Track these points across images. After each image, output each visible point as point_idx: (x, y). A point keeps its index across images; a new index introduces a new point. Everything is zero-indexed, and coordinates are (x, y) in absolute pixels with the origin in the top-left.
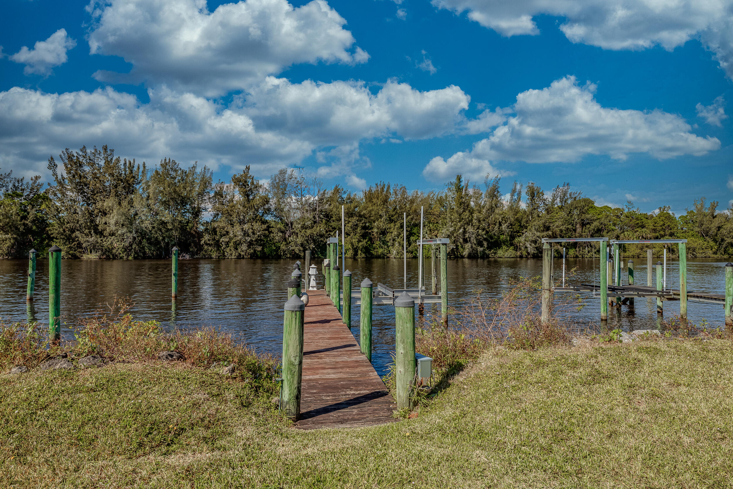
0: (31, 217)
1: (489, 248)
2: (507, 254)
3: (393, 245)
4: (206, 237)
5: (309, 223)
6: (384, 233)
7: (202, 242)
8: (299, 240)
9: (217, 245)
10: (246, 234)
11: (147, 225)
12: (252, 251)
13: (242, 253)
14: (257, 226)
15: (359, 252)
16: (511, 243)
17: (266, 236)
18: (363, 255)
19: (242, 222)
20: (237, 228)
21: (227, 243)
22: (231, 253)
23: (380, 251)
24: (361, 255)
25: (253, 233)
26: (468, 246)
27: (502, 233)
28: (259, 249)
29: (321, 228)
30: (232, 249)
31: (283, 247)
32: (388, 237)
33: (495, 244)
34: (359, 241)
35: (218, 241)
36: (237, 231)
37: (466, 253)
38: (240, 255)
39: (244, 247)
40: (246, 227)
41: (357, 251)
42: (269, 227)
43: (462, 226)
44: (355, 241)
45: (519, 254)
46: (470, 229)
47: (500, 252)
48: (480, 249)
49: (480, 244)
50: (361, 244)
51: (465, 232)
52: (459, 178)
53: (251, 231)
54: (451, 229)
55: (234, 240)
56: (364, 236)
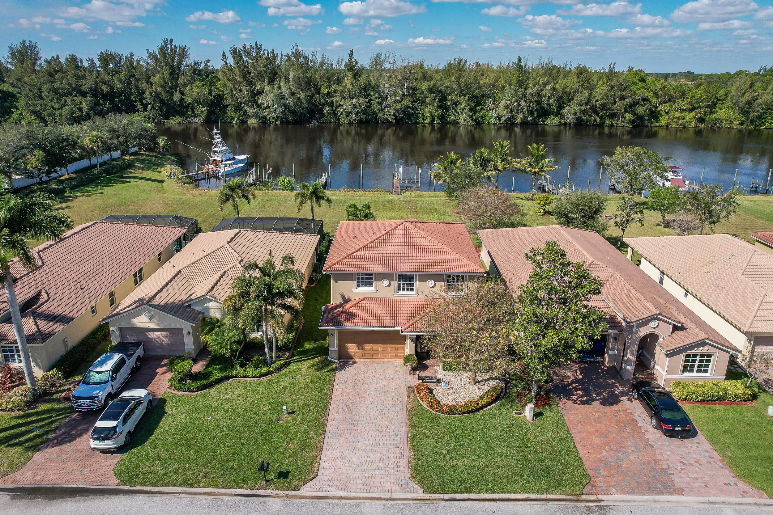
0: (213, 94)
1: (539, 116)
2: (553, 122)
3: (462, 114)
4: (327, 108)
5: (398, 98)
6: (456, 103)
7: (325, 112)
8: (392, 111)
9: (334, 112)
10: (354, 105)
11: (290, 101)
12: (359, 118)
13: (352, 120)
14: (362, 100)
15: (436, 119)
16: (558, 114)
17: (369, 107)
18: (439, 121)
19: (351, 98)
20: (348, 102)
21: (341, 113)
22: (344, 120)
23: (453, 117)
24: (437, 121)
25: (360, 106)
26: (521, 115)
27: (549, 105)
28: (364, 117)
29: (407, 102)
30: (345, 116)
31: (380, 115)
32: (459, 108)
33: (545, 113)
34: (437, 111)
35: (335, 110)
36: (348, 104)
37: (518, 121)
38: (350, 121)
39: (353, 116)
40: (355, 101)
41: (435, 118)
42: (370, 100)
43: (516, 100)
44: (433, 110)
45: (563, 121)
46: (523, 103)
47: (548, 121)
48: (530, 118)
49: (531, 113)
50: (437, 113)
51: (519, 105)
52: (520, 59)
53: (358, 104)
54: (508, 102)
55: (346, 110)
56: (440, 107)
